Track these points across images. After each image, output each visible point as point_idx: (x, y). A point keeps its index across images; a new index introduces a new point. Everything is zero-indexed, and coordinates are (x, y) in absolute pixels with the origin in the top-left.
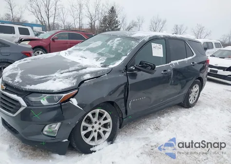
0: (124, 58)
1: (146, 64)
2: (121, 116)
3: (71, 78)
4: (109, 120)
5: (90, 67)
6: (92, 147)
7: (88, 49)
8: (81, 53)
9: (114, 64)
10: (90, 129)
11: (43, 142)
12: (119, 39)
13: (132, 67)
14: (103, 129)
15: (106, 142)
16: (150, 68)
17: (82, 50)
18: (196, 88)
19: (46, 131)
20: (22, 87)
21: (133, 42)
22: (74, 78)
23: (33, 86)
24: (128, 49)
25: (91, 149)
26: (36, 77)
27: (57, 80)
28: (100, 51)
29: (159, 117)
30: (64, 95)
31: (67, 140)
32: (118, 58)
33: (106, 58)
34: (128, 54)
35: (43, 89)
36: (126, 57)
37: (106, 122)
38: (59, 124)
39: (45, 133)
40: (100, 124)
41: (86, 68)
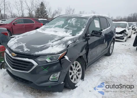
0: (83, 29)
1: (96, 32)
2: (85, 64)
3: (62, 44)
4: (80, 67)
5: (66, 36)
6: (75, 84)
7: (56, 27)
8: (53, 29)
9: (79, 33)
10: (73, 74)
11: (49, 86)
12: (74, 19)
13: (89, 34)
14: (78, 73)
15: (81, 80)
16: (99, 34)
17: (52, 27)
18: (112, 45)
19: (51, 79)
20: (32, 53)
21: (84, 20)
22: (63, 44)
23: (39, 52)
24: (84, 24)
25: (76, 86)
26: (39, 46)
27: (54, 46)
28: (66, 27)
29: (98, 63)
30: (61, 54)
31: (63, 82)
32: (79, 30)
33: (72, 31)
34: (85, 27)
35: (48, 53)
36: (84, 29)
37: (79, 68)
38: (59, 73)
39: (51, 80)
40: (76, 70)
41: (64, 38)
